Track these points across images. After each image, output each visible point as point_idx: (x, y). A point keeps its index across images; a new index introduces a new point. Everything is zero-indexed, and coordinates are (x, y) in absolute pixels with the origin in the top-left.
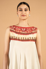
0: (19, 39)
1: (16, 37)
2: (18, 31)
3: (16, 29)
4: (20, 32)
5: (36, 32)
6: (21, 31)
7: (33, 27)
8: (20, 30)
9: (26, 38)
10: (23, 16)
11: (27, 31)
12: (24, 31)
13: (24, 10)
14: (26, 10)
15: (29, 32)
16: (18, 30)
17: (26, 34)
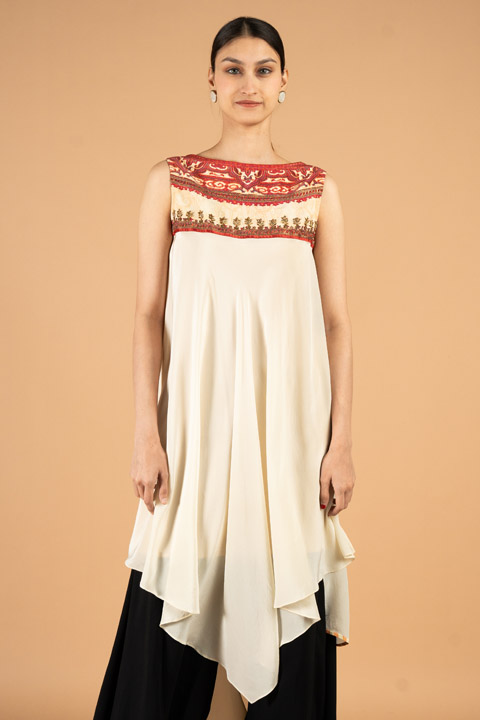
0: (224, 226)
1: (206, 217)
2: (219, 185)
3: (207, 173)
4: (226, 190)
5: (318, 194)
6: (233, 186)
7: (302, 167)
8: (227, 176)
9: (259, 221)
10: (248, 104)
11: (268, 185)
12: (253, 185)
13: (250, 72)
14: (262, 71)
15: (276, 189)
16: (214, 179)
17: (259, 198)
